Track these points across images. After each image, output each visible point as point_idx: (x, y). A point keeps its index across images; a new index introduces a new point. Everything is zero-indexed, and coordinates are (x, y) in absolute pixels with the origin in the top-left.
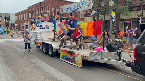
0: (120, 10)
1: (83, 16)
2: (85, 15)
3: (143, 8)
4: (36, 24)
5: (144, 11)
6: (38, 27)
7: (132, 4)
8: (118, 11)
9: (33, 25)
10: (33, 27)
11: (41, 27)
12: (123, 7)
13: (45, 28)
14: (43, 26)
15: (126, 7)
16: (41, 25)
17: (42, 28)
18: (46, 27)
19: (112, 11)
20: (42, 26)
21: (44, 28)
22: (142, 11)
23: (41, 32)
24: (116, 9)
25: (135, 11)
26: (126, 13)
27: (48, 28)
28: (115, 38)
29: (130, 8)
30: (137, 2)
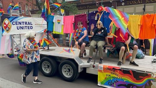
0: (68, 8)
1: (29, 13)
2: (31, 11)
3: (89, 7)
4: (11, 19)
5: (90, 10)
6: (15, 26)
7: (79, 3)
8: (67, 9)
9: (7, 21)
10: (5, 25)
11: (20, 25)
12: (72, 5)
13: (27, 28)
14: (24, 23)
15: (74, 6)
16: (20, 21)
17: (22, 28)
18: (27, 26)
19: (61, 8)
20: (22, 23)
21: (25, 27)
22: (88, 10)
23: (20, 35)
24: (65, 6)
25: (82, 9)
26: (74, 11)
27: (32, 28)
28: (66, 37)
29: (78, 6)
30: (83, 1)
